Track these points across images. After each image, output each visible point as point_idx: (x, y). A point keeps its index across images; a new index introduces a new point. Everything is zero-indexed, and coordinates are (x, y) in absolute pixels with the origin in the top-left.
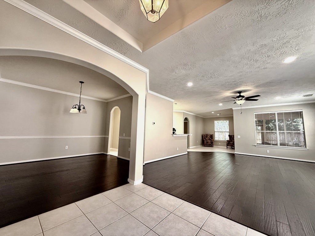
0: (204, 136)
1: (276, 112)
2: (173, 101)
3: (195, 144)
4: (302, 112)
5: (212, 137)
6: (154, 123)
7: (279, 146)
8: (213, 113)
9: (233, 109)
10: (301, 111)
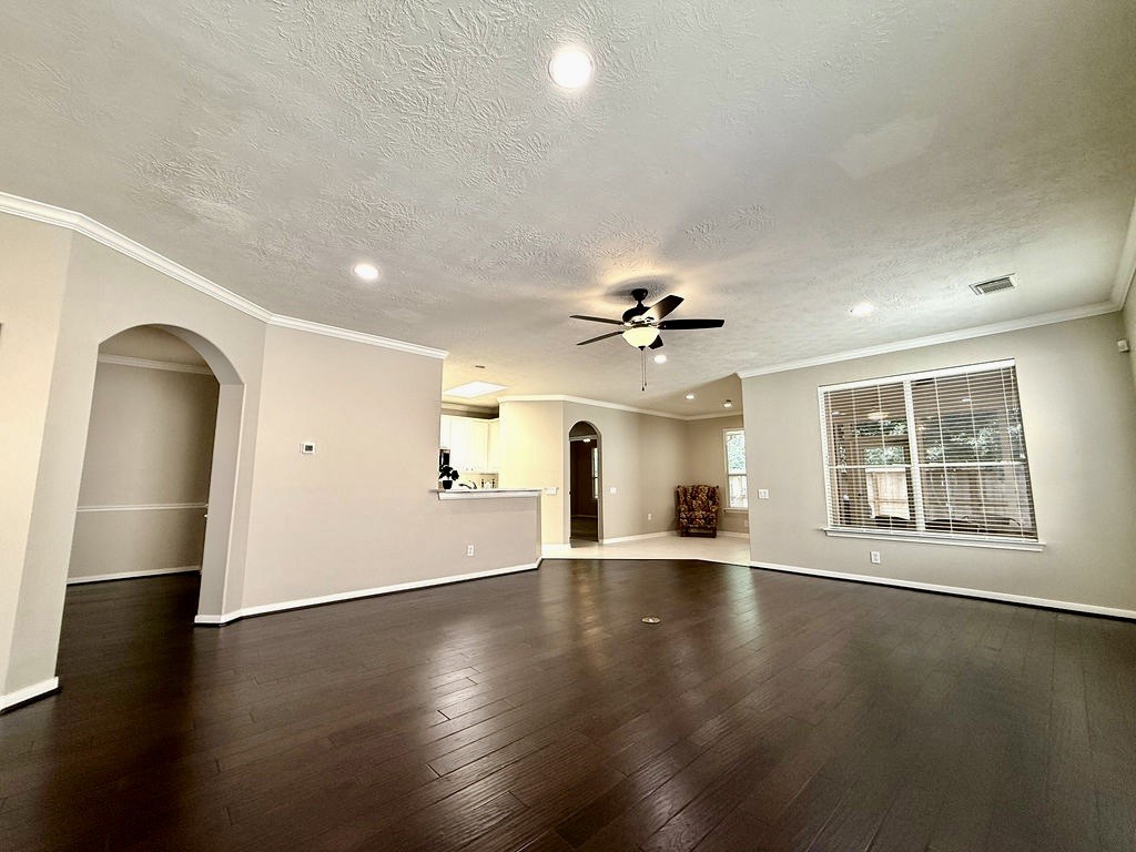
0: (685, 495)
1: (907, 380)
2: (443, 354)
3: (643, 528)
4: (1014, 372)
5: (714, 496)
6: (309, 448)
7: (921, 534)
8: (690, 397)
9: (742, 375)
10: (1010, 364)
